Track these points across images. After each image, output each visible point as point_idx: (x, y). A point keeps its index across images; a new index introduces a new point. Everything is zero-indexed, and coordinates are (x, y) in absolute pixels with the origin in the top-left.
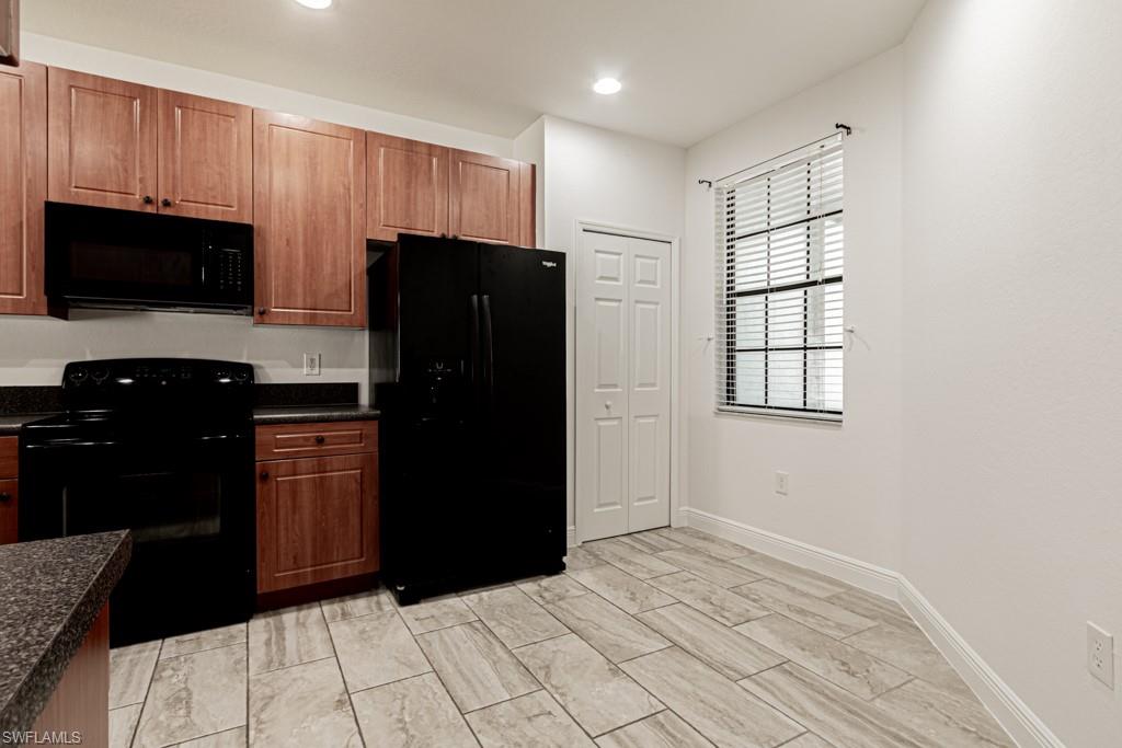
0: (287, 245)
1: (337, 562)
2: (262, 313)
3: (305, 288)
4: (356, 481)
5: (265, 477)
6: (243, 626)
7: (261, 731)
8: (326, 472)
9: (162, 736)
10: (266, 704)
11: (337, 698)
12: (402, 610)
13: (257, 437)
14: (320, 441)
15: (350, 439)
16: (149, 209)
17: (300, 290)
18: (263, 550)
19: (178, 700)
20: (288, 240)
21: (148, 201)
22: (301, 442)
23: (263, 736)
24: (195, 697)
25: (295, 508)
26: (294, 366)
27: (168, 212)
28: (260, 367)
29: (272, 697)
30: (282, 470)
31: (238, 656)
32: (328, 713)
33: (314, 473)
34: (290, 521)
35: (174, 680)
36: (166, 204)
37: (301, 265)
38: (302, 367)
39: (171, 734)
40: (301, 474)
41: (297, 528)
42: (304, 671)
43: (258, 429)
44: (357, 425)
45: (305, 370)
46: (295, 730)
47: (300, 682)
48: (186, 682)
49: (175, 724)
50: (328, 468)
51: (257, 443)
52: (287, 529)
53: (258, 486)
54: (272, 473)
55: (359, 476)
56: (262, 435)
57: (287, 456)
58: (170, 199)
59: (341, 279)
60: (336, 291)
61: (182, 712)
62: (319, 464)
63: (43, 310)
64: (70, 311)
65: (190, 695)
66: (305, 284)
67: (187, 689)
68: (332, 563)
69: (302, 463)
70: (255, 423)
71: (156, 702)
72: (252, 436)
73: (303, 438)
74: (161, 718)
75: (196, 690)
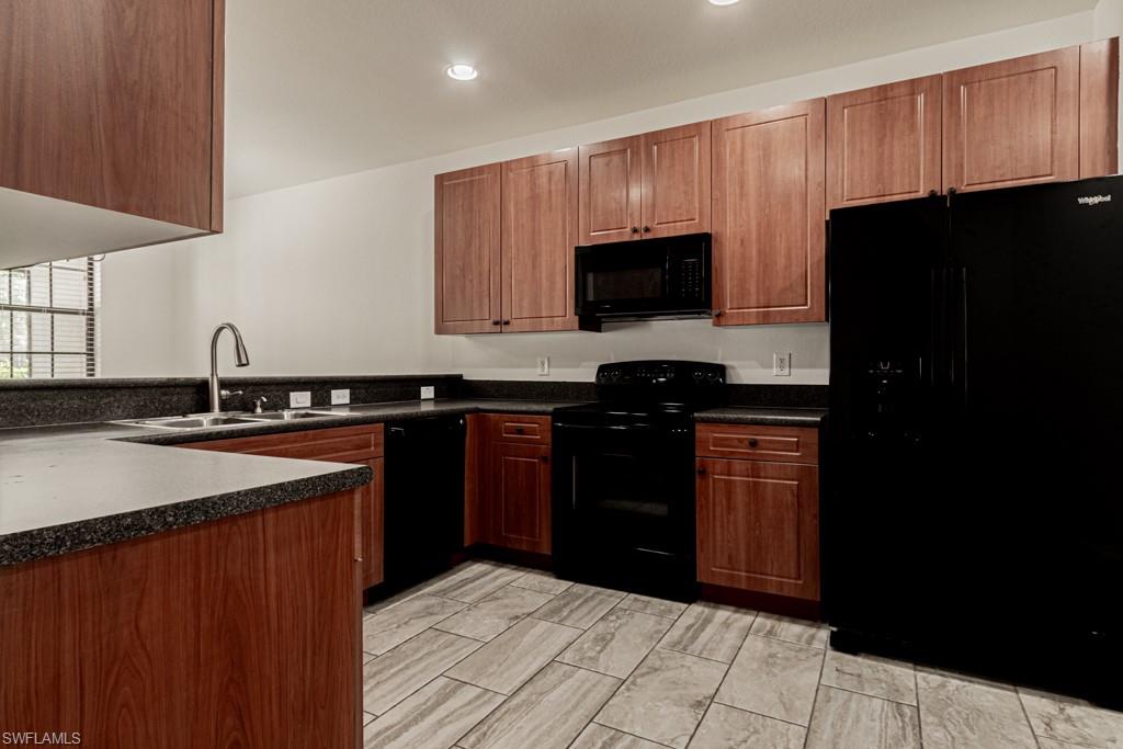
0: (742, 245)
1: (772, 575)
2: (719, 316)
3: (758, 288)
4: (793, 492)
5: (703, 473)
6: (684, 606)
7: (628, 689)
8: (759, 477)
9: (577, 658)
10: (648, 673)
11: (699, 699)
12: (831, 653)
13: (697, 434)
14: (754, 444)
15: (787, 446)
16: (636, 237)
17: (753, 289)
18: (702, 542)
19: (603, 639)
20: (742, 241)
21: (635, 231)
22: (736, 443)
23: (627, 694)
24: (613, 642)
25: (730, 508)
26: (762, 367)
27: (648, 236)
28: (733, 368)
29: (656, 670)
30: (718, 468)
31: (661, 627)
32: (683, 706)
33: (748, 476)
34: (725, 520)
35: (612, 625)
36: (647, 230)
37: (754, 263)
38: (772, 367)
39: (581, 660)
40: (735, 476)
41: (731, 529)
42: (695, 663)
43: (698, 427)
44: (796, 431)
45: (775, 371)
46: (649, 704)
47: (684, 670)
48: (616, 630)
49: (589, 654)
50: (762, 474)
51: (697, 439)
52: (722, 526)
53: (698, 481)
54: (710, 470)
55: (795, 488)
56: (701, 431)
57: (723, 455)
58: (649, 226)
59: (796, 271)
60: (791, 285)
61: (598, 648)
62: (752, 469)
63: (576, 326)
64: (604, 326)
65: (612, 639)
66: (758, 282)
67: (613, 635)
68: (767, 575)
69: (738, 465)
70: (695, 421)
71: (591, 635)
72: (692, 432)
73: (738, 439)
74: (586, 646)
75: (617, 637)
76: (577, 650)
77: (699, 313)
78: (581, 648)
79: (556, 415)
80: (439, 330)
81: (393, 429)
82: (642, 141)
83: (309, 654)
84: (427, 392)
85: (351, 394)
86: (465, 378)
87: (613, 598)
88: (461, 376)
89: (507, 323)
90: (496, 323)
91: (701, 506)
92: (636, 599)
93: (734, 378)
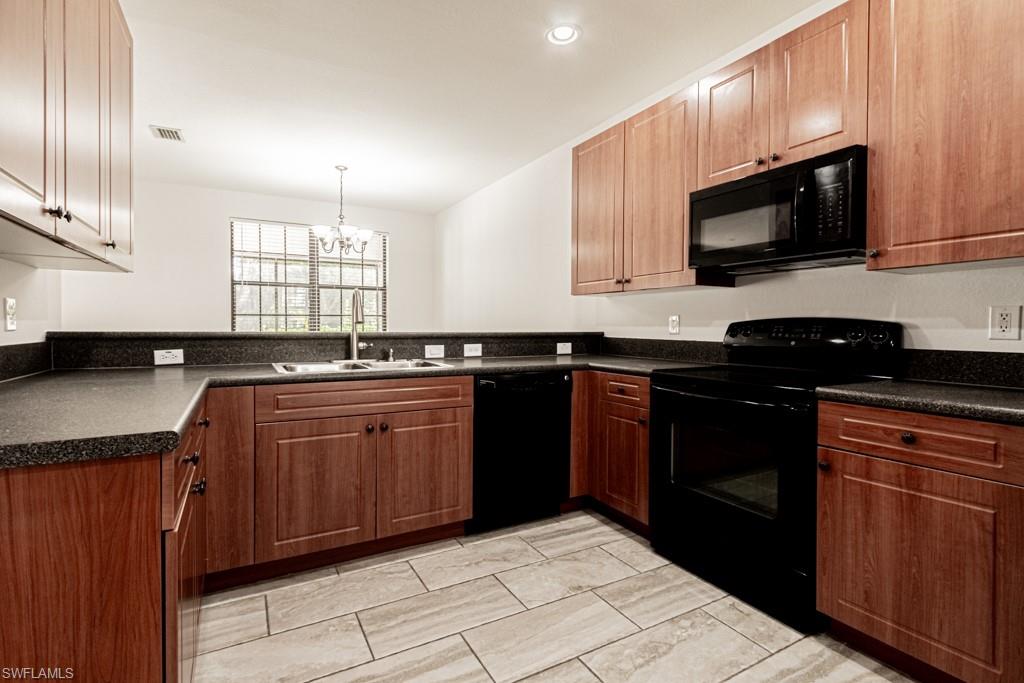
0: (916, 152)
2: (875, 256)
3: (944, 210)
4: (983, 525)
5: (828, 469)
6: (794, 635)
8: (919, 490)
13: (820, 415)
14: (911, 440)
16: (763, 169)
17: (935, 213)
19: (654, 650)
20: (917, 146)
21: (761, 162)
22: (879, 435)
24: (664, 659)
25: (868, 525)
26: (968, 325)
27: (778, 165)
28: (916, 327)
30: (851, 465)
31: (742, 658)
33: (900, 486)
34: (861, 540)
35: (678, 633)
36: (776, 158)
37: (938, 175)
38: (985, 326)
39: (609, 669)
40: (878, 481)
41: (870, 553)
43: (822, 406)
44: (991, 430)
45: (989, 332)
48: (679, 642)
49: (623, 666)
50: (925, 487)
51: (819, 422)
52: (855, 547)
53: (820, 478)
54: (838, 466)
55: (989, 520)
56: (826, 413)
57: (860, 449)
58: (778, 154)
61: (640, 661)
62: (908, 476)
63: (693, 280)
64: (737, 279)
65: (665, 653)
66: (944, 203)
67: (671, 647)
68: (930, 638)
69: (882, 466)
70: (817, 397)
71: (644, 638)
72: (814, 411)
73: (885, 429)
74: (627, 652)
75: (673, 654)
76: (612, 654)
77: (849, 255)
78: (620, 653)
79: (655, 377)
80: (575, 292)
81: (483, 382)
82: (772, 51)
83: (84, 624)
84: (564, 348)
85: (483, 348)
86: (607, 335)
87: (701, 596)
88: (603, 334)
89: (628, 281)
90: (619, 282)
91: (825, 513)
92: (733, 605)
93: (915, 342)
